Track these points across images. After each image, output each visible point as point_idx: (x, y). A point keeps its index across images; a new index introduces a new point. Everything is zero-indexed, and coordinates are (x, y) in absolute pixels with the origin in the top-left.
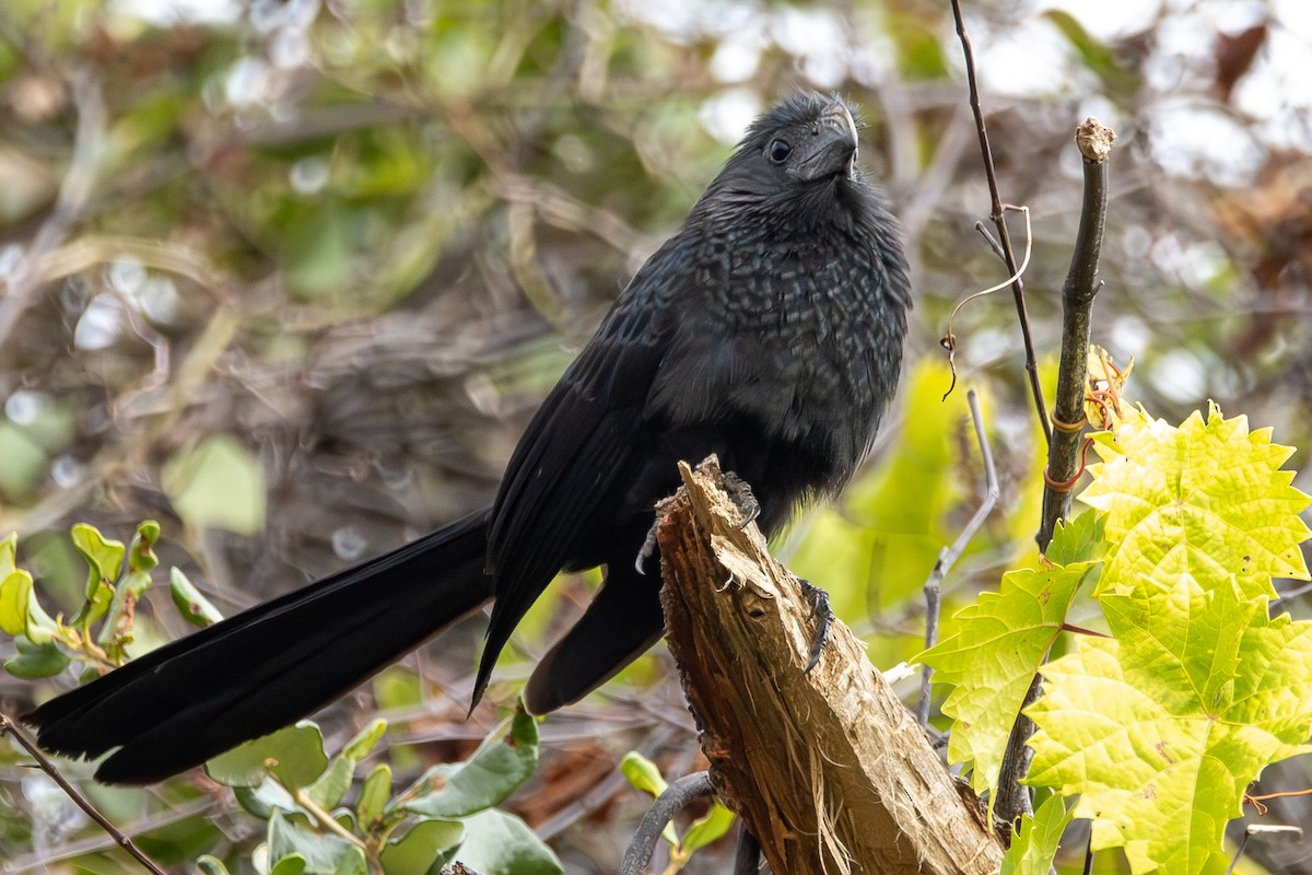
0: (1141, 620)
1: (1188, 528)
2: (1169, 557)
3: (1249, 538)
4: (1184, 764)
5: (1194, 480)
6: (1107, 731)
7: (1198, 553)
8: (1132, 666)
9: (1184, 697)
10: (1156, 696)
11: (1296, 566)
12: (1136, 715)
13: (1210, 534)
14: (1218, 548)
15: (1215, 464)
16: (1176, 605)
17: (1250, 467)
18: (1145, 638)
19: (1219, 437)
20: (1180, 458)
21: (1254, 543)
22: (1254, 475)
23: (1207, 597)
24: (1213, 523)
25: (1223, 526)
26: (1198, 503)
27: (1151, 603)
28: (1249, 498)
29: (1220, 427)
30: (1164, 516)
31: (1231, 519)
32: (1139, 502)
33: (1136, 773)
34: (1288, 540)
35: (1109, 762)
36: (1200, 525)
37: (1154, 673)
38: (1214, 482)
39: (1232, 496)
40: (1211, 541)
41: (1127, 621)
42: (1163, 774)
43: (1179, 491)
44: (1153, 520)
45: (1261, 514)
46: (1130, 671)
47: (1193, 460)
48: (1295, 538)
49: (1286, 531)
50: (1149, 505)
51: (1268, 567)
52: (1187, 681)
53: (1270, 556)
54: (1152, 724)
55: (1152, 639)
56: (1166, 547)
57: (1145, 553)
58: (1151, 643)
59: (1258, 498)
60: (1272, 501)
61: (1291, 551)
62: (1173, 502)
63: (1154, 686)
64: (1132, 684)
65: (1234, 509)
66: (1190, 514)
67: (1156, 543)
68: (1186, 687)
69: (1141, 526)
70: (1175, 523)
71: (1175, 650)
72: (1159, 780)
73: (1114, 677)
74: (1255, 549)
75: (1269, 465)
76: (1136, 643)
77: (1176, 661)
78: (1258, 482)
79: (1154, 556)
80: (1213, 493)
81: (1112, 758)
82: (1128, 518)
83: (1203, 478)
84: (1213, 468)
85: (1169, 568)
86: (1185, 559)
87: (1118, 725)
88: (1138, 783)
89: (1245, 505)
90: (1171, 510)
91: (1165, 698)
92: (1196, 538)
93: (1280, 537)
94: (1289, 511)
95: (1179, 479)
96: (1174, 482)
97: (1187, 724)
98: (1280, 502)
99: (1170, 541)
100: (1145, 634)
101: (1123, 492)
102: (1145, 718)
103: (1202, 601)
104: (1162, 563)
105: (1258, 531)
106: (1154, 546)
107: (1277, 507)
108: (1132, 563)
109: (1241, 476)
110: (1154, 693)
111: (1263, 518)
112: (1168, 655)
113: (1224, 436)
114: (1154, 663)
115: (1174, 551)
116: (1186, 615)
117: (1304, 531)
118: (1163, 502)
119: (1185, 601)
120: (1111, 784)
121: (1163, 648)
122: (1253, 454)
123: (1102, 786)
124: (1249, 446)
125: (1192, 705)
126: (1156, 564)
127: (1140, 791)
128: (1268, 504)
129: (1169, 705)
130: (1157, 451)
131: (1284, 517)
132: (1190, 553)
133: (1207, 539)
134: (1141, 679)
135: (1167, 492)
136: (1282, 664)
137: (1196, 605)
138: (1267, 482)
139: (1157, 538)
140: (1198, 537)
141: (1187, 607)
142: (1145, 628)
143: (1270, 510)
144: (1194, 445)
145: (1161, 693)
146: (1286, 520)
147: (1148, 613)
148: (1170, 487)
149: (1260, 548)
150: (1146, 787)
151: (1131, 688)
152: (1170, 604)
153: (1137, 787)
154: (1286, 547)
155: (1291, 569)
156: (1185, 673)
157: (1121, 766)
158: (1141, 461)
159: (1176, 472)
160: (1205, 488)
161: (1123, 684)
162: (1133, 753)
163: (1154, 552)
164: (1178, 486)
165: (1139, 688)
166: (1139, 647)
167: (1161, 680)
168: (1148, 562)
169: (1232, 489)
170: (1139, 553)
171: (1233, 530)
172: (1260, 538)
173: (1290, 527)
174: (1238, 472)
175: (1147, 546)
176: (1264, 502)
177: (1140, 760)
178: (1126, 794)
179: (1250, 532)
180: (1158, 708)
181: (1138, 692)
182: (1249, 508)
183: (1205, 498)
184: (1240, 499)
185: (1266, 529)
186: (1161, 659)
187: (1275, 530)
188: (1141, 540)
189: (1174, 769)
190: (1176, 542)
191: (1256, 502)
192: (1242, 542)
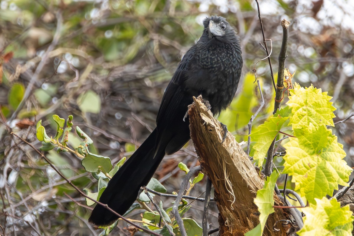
0: (303, 134)
1: (308, 112)
2: (303, 118)
3: (321, 116)
4: (313, 168)
5: (309, 101)
6: (298, 160)
7: (310, 118)
8: (301, 144)
9: (312, 151)
10: (306, 151)
11: (332, 123)
12: (303, 156)
13: (312, 114)
14: (314, 117)
15: (314, 98)
16: (310, 130)
17: (322, 100)
18: (304, 138)
19: (315, 93)
20: (307, 96)
21: (322, 117)
22: (323, 102)
23: (316, 129)
24: (313, 111)
25: (315, 112)
26: (310, 107)
27: (305, 130)
28: (322, 107)
29: (316, 90)
30: (303, 109)
31: (317, 111)
32: (298, 105)
33: (304, 171)
34: (330, 117)
35: (298, 168)
36: (311, 111)
37: (305, 146)
38: (314, 102)
39: (318, 106)
40: (313, 115)
41: (300, 134)
42: (309, 171)
43: (306, 103)
44: (301, 110)
45: (324, 111)
46: (301, 145)
47: (309, 97)
48: (331, 117)
49: (330, 115)
50: (300, 106)
51: (325, 123)
52: (312, 147)
53: (326, 120)
54: (306, 158)
55: (305, 138)
56: (303, 116)
57: (299, 117)
58: (305, 139)
59: (324, 107)
60: (327, 108)
61: (330, 120)
62: (305, 106)
63: (306, 149)
64: (301, 148)
65: (318, 109)
66: (308, 109)
67: (301, 115)
68: (312, 149)
69: (298, 111)
70: (305, 111)
71: (310, 141)
72: (309, 173)
73: (298, 147)
74: (322, 118)
75: (327, 100)
76: (302, 139)
77: (310, 143)
78: (324, 104)
79: (300, 118)
80: (313, 105)
81: (299, 167)
82: (296, 109)
83: (311, 101)
84: (314, 99)
85: (303, 120)
86: (307, 119)
87: (299, 159)
88: (304, 173)
89: (321, 108)
90: (304, 107)
91: (308, 152)
92: (310, 114)
93: (328, 116)
94: (331, 111)
95: (306, 101)
96: (305, 101)
97: (313, 158)
98: (329, 108)
99: (304, 115)
100: (303, 137)
101: (295, 103)
102: (305, 157)
103: (315, 129)
104: (302, 119)
105: (323, 114)
106: (301, 116)
107: (328, 110)
108: (296, 119)
109: (320, 102)
110: (306, 150)
111: (325, 112)
112: (308, 142)
113: (316, 92)
114: (306, 143)
115: (305, 117)
116: (312, 132)
117: (334, 116)
118: (303, 106)
119: (311, 129)
120: (299, 174)
121: (307, 140)
122: (323, 97)
123: (297, 174)
124: (322, 95)
125: (314, 153)
126: (301, 119)
127: (304, 175)
128: (326, 109)
129: (309, 153)
130: (302, 94)
131: (329, 112)
132: (308, 118)
133: (312, 115)
134: (303, 147)
135: (304, 104)
136: (332, 146)
137: (314, 130)
138: (326, 104)
139: (301, 114)
140: (310, 115)
141: (312, 131)
142: (303, 136)
143: (326, 110)
144: (310, 94)
145: (307, 150)
146: (330, 113)
147: (304, 132)
148: (304, 102)
149: (323, 118)
150: (306, 174)
151: (301, 149)
152: (308, 130)
153: (304, 174)
154: (330, 119)
155: (331, 124)
156: (312, 146)
157: (301, 169)
158: (299, 96)
159: (306, 99)
160: (312, 103)
161: (300, 148)
162: (303, 166)
163: (300, 117)
164: (306, 102)
165: (303, 149)
166: (302, 140)
167: (307, 147)
168: (299, 119)
169: (318, 104)
170: (297, 117)
171: (317, 113)
172: (324, 116)
173: (331, 114)
174: (319, 101)
175: (299, 115)
176: (325, 108)
177: (304, 168)
178: (301, 176)
179: (322, 114)
180: (307, 154)
181: (303, 150)
182: (322, 109)
183: (312, 105)
184: (320, 107)
185: (325, 114)
186: (307, 142)
187: (327, 115)
188: (298, 114)
189: (311, 169)
190: (305, 115)
191: (323, 108)
192: (320, 116)
